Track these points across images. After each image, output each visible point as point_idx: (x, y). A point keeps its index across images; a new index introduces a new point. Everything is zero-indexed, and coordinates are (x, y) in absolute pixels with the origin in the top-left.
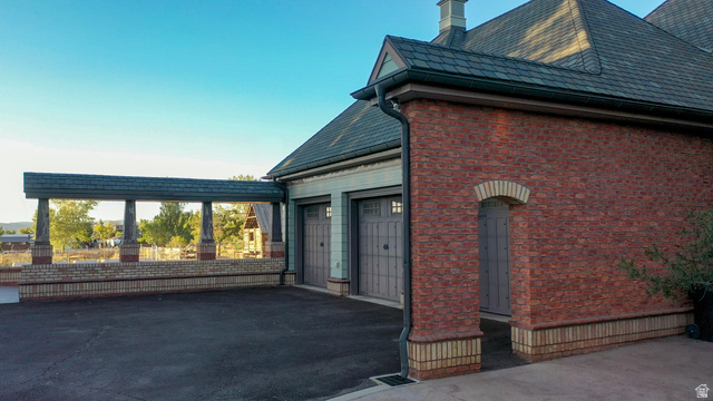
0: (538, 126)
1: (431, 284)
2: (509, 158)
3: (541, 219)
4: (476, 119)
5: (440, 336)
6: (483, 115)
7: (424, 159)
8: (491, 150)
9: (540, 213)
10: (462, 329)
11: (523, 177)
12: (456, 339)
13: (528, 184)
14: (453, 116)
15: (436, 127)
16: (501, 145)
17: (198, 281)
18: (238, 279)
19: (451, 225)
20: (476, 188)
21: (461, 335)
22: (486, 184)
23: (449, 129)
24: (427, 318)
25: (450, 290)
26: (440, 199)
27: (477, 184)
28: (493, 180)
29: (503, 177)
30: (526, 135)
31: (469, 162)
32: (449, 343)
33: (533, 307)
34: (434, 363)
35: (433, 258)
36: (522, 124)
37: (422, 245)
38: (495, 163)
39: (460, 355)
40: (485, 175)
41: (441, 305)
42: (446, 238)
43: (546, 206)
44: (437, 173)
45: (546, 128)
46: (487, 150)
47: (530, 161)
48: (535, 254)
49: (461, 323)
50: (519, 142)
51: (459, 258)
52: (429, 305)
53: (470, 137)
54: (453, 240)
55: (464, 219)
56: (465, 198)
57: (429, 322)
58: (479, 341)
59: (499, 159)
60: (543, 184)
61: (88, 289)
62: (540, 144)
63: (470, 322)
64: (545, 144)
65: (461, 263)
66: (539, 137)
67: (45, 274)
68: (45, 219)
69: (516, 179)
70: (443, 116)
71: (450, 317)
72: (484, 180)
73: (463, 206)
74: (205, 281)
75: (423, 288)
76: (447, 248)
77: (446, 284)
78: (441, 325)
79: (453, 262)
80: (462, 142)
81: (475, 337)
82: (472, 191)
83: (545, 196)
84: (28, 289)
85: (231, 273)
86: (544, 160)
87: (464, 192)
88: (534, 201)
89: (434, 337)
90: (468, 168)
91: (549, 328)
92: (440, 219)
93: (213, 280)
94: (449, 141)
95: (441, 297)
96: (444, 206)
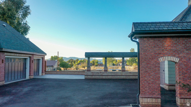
0: (182, 40)
1: (144, 83)
2: (171, 50)
3: (183, 67)
4: (159, 40)
5: (147, 96)
6: (162, 39)
7: (142, 52)
8: (165, 49)
9: (183, 65)
10: (154, 95)
11: (176, 55)
12: (152, 98)
13: (178, 57)
14: (151, 40)
15: (146, 44)
16: (168, 47)
17: (121, 77)
18: (131, 77)
19: (151, 68)
20: (159, 59)
21: (153, 97)
22: (163, 58)
23: (150, 44)
24: (143, 92)
25: (151, 85)
26: (147, 62)
27: (160, 58)
28: (165, 56)
29: (169, 55)
30: (178, 43)
31: (156, 52)
32: (150, 99)
33: (180, 92)
34: (145, 103)
35: (145, 77)
36: (176, 40)
37: (142, 73)
38: (166, 52)
39: (153, 102)
40: (162, 55)
41: (148, 89)
42: (149, 72)
43: (186, 63)
44: (146, 55)
45: (186, 41)
46: (163, 49)
47: (179, 51)
48: (181, 77)
49: (154, 94)
50: (175, 45)
51: (153, 77)
52: (144, 88)
53: (157, 45)
54: (151, 72)
55: (155, 67)
56: (155, 62)
57: (144, 93)
58: (160, 99)
59: (168, 51)
60: (184, 57)
61: (97, 77)
62: (183, 45)
63: (157, 94)
64: (186, 45)
65: (154, 78)
66: (183, 43)
67: (89, 73)
68: (89, 62)
69: (174, 56)
70: (148, 41)
71: (150, 92)
72: (162, 57)
73: (155, 64)
74: (123, 77)
75: (142, 84)
76: (150, 74)
77: (149, 83)
78: (147, 94)
79: (151, 78)
80: (154, 47)
81: (159, 98)
82: (158, 59)
83: (185, 60)
84: (86, 76)
85: (129, 75)
86: (185, 50)
87: (155, 60)
88: (181, 62)
89: (145, 96)
90: (157, 54)
91: (187, 98)
92: (147, 67)
93: (125, 77)
94: (150, 47)
95: (148, 87)
96: (149, 64)
